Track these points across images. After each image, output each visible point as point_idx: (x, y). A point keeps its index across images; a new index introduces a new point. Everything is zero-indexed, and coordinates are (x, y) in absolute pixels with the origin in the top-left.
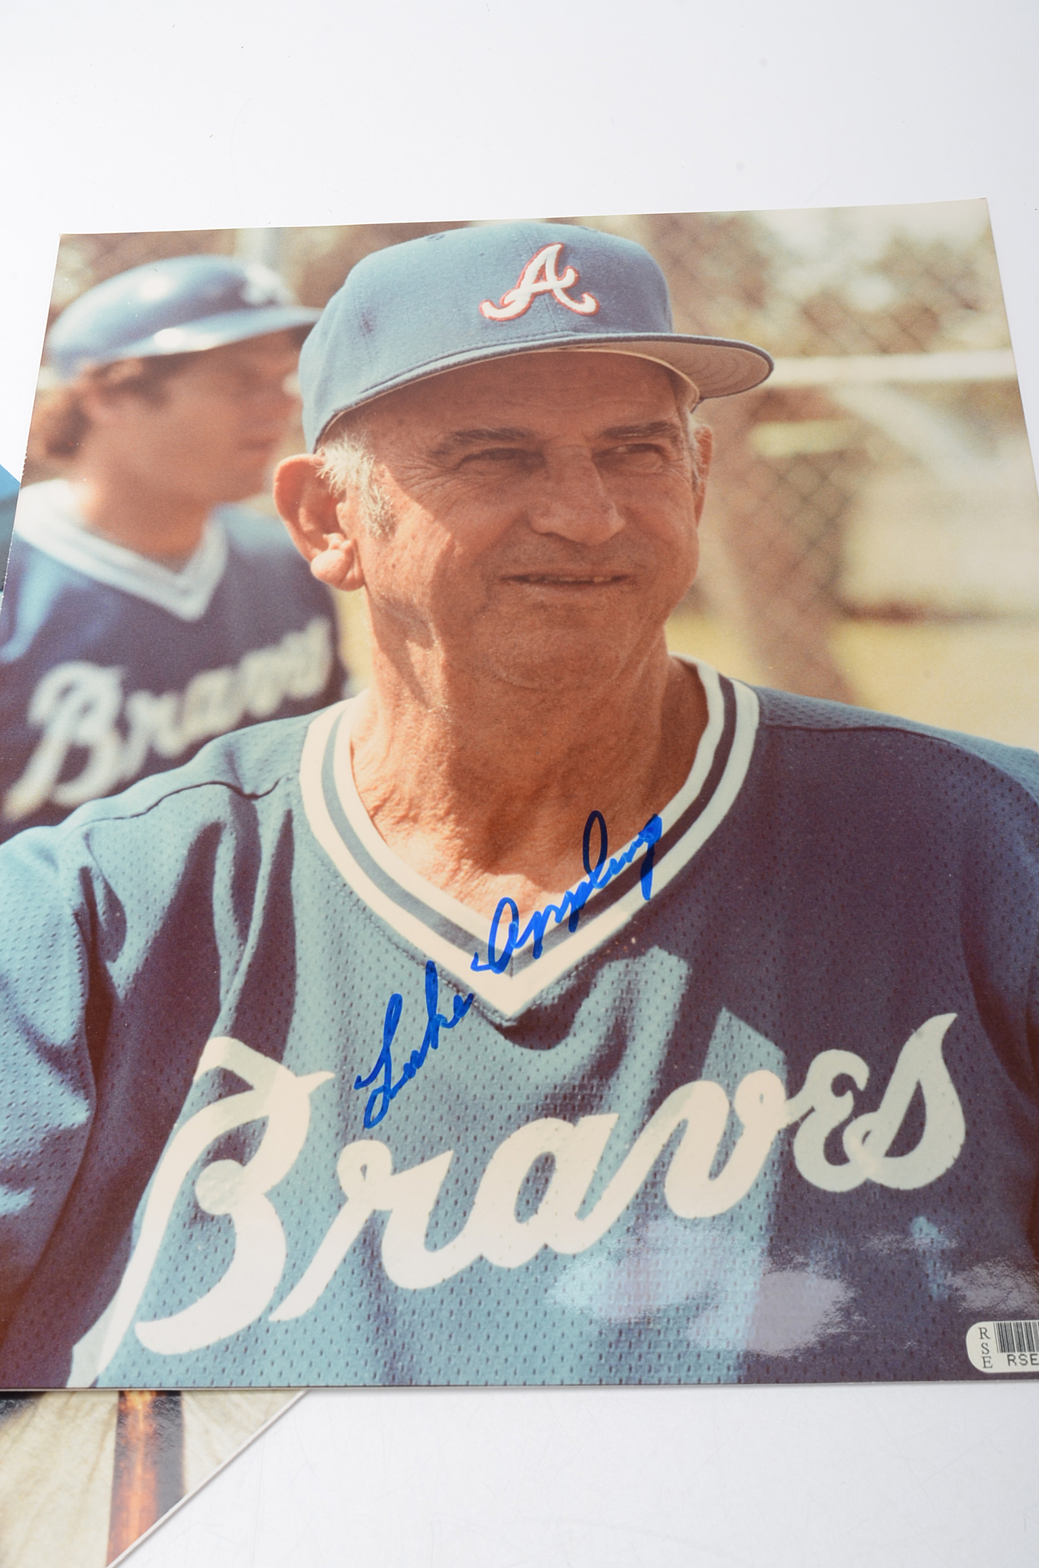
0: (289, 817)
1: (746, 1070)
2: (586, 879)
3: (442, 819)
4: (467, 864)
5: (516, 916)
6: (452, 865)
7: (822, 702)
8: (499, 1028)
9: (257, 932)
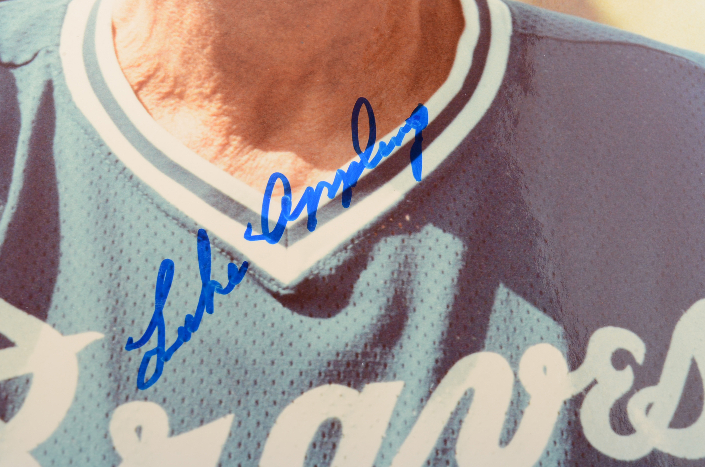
0: (49, 87)
1: (527, 343)
2: (357, 159)
3: (208, 97)
4: (236, 140)
5: (288, 190)
6: (220, 140)
7: (569, 17)
8: (276, 295)
9: (17, 194)
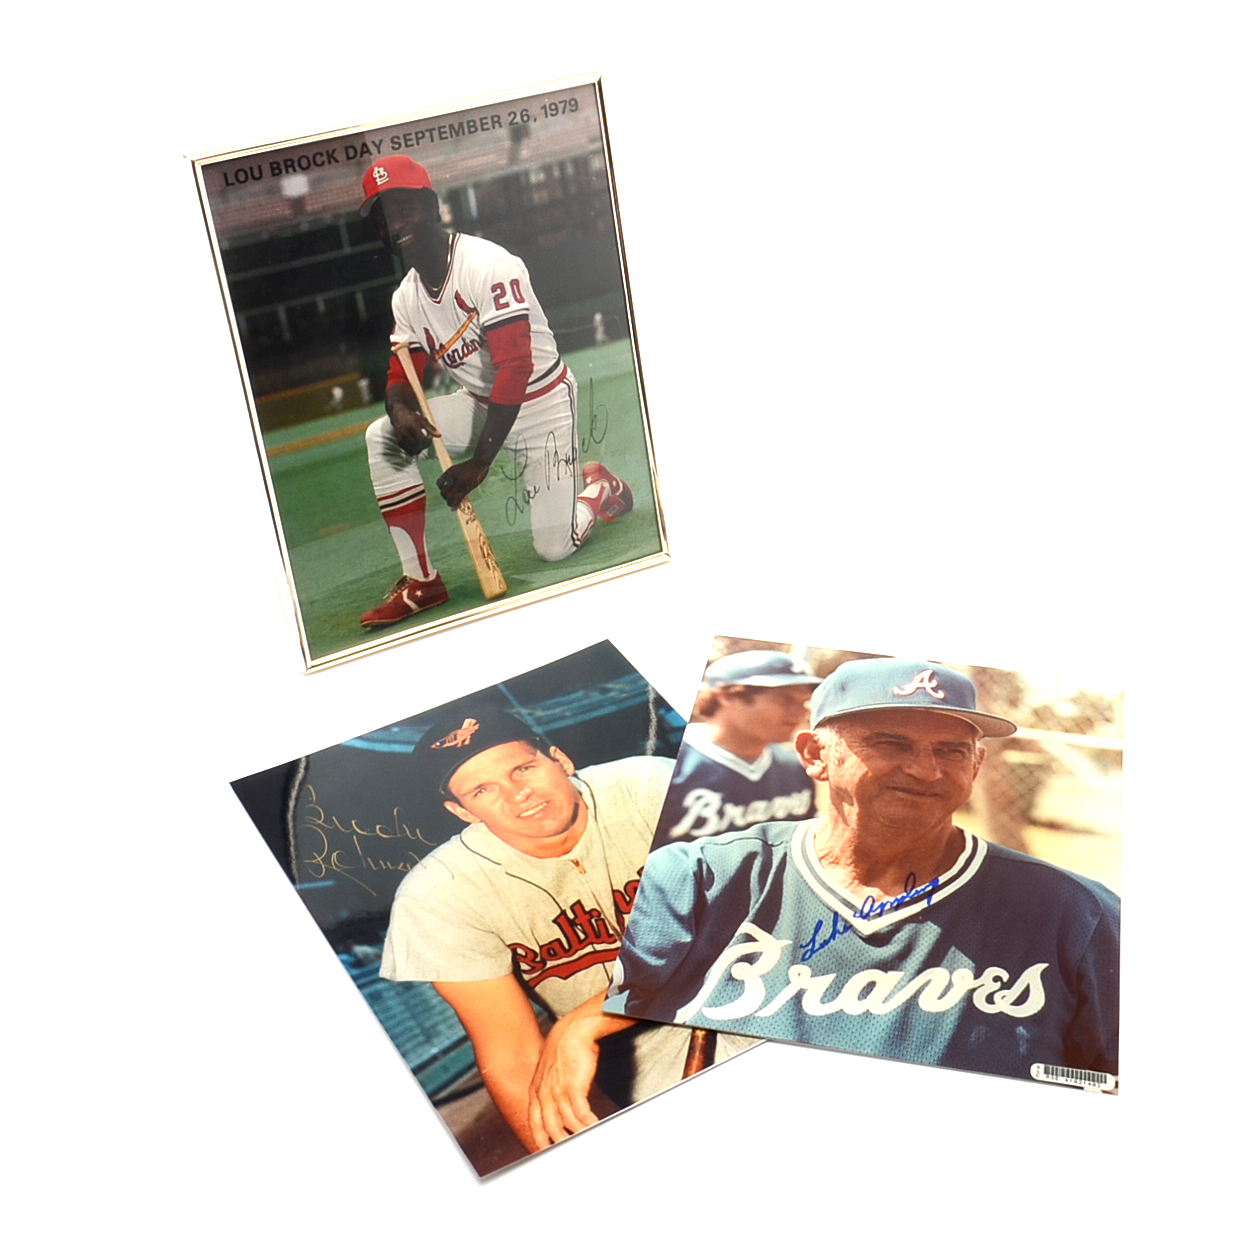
0: (785, 855)
1: (958, 967)
2: (905, 894)
3: (849, 865)
4: (856, 882)
5: (874, 901)
6: (850, 881)
7: (1014, 851)
8: (861, 937)
9: (767, 890)
